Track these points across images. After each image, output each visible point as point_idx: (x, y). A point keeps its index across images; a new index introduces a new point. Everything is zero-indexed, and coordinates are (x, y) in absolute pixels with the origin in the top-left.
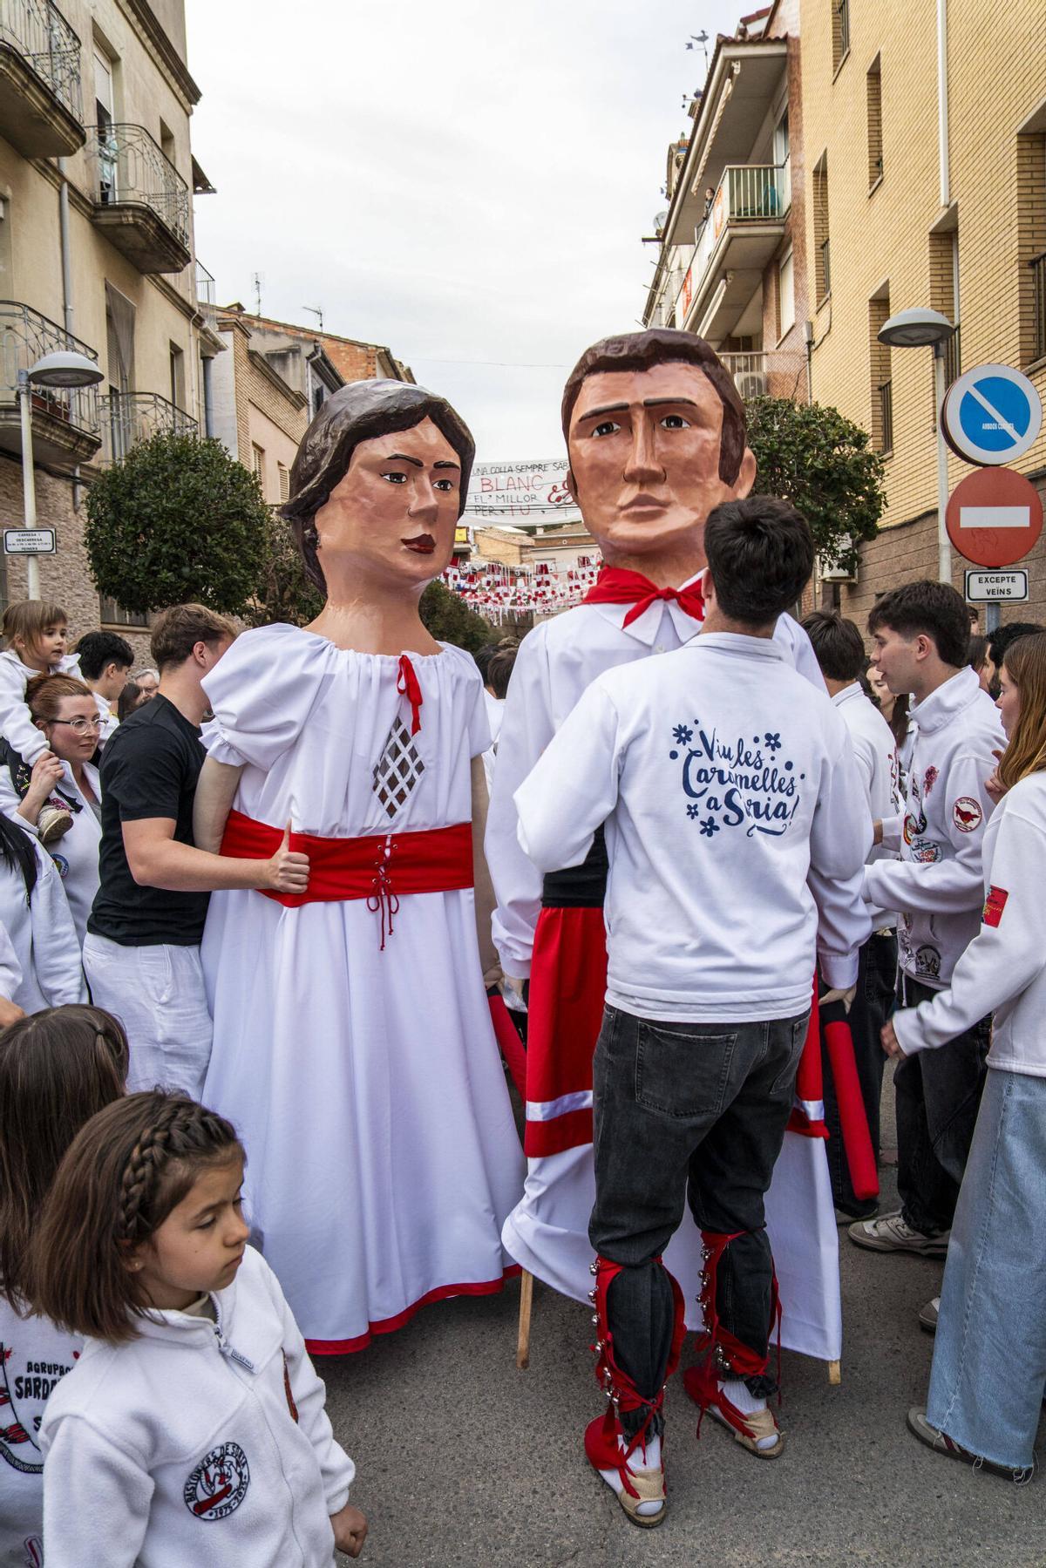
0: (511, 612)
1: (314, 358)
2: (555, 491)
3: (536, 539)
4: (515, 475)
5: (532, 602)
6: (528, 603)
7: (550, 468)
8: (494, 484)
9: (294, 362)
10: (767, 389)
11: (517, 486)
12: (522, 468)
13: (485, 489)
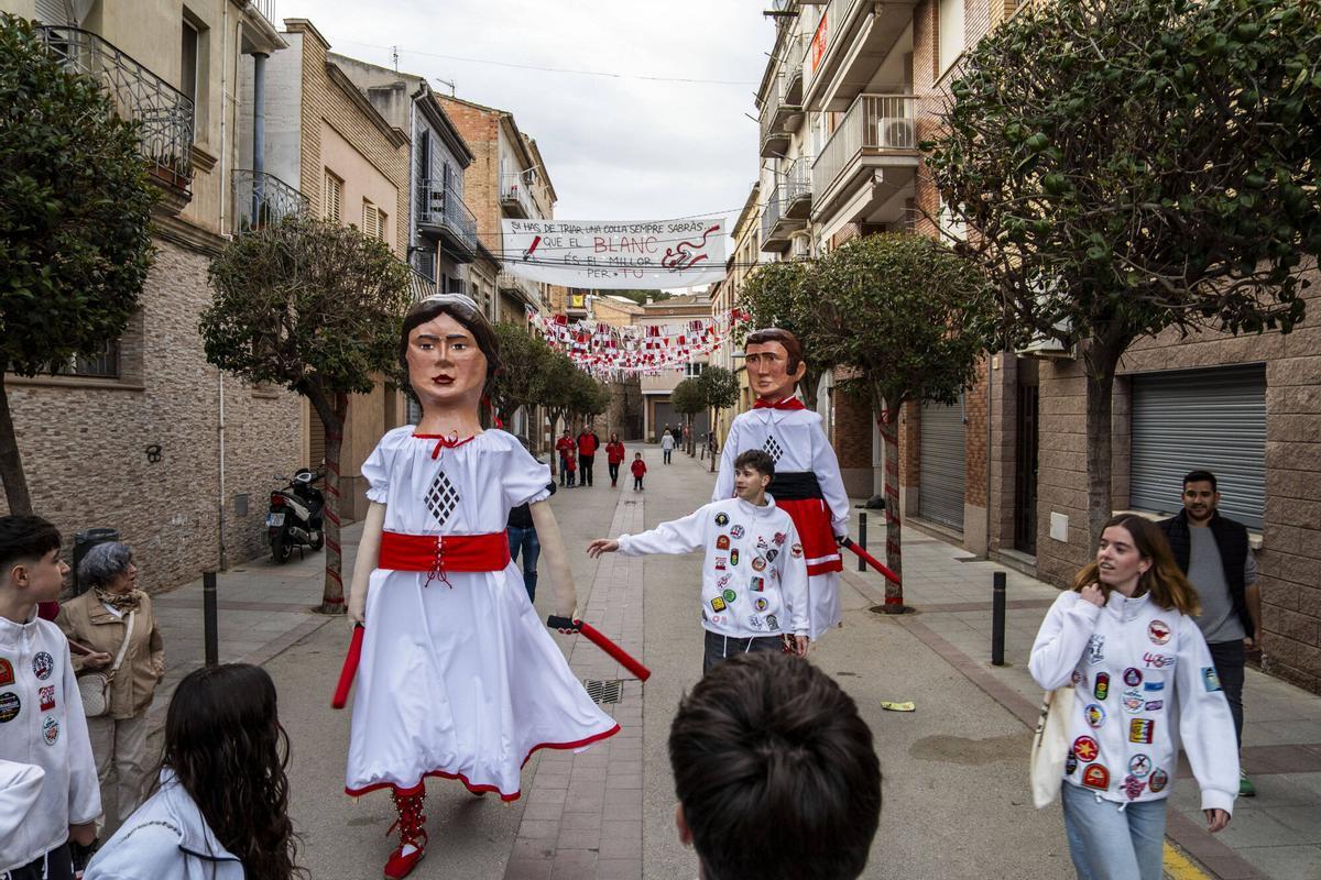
0: (620, 373)
1: (420, 97)
2: (669, 255)
3: (646, 309)
4: (629, 236)
5: (640, 364)
6: (637, 365)
7: (665, 229)
8: (607, 243)
9: (398, 99)
10: (918, 137)
11: (631, 246)
12: (637, 228)
13: (599, 249)
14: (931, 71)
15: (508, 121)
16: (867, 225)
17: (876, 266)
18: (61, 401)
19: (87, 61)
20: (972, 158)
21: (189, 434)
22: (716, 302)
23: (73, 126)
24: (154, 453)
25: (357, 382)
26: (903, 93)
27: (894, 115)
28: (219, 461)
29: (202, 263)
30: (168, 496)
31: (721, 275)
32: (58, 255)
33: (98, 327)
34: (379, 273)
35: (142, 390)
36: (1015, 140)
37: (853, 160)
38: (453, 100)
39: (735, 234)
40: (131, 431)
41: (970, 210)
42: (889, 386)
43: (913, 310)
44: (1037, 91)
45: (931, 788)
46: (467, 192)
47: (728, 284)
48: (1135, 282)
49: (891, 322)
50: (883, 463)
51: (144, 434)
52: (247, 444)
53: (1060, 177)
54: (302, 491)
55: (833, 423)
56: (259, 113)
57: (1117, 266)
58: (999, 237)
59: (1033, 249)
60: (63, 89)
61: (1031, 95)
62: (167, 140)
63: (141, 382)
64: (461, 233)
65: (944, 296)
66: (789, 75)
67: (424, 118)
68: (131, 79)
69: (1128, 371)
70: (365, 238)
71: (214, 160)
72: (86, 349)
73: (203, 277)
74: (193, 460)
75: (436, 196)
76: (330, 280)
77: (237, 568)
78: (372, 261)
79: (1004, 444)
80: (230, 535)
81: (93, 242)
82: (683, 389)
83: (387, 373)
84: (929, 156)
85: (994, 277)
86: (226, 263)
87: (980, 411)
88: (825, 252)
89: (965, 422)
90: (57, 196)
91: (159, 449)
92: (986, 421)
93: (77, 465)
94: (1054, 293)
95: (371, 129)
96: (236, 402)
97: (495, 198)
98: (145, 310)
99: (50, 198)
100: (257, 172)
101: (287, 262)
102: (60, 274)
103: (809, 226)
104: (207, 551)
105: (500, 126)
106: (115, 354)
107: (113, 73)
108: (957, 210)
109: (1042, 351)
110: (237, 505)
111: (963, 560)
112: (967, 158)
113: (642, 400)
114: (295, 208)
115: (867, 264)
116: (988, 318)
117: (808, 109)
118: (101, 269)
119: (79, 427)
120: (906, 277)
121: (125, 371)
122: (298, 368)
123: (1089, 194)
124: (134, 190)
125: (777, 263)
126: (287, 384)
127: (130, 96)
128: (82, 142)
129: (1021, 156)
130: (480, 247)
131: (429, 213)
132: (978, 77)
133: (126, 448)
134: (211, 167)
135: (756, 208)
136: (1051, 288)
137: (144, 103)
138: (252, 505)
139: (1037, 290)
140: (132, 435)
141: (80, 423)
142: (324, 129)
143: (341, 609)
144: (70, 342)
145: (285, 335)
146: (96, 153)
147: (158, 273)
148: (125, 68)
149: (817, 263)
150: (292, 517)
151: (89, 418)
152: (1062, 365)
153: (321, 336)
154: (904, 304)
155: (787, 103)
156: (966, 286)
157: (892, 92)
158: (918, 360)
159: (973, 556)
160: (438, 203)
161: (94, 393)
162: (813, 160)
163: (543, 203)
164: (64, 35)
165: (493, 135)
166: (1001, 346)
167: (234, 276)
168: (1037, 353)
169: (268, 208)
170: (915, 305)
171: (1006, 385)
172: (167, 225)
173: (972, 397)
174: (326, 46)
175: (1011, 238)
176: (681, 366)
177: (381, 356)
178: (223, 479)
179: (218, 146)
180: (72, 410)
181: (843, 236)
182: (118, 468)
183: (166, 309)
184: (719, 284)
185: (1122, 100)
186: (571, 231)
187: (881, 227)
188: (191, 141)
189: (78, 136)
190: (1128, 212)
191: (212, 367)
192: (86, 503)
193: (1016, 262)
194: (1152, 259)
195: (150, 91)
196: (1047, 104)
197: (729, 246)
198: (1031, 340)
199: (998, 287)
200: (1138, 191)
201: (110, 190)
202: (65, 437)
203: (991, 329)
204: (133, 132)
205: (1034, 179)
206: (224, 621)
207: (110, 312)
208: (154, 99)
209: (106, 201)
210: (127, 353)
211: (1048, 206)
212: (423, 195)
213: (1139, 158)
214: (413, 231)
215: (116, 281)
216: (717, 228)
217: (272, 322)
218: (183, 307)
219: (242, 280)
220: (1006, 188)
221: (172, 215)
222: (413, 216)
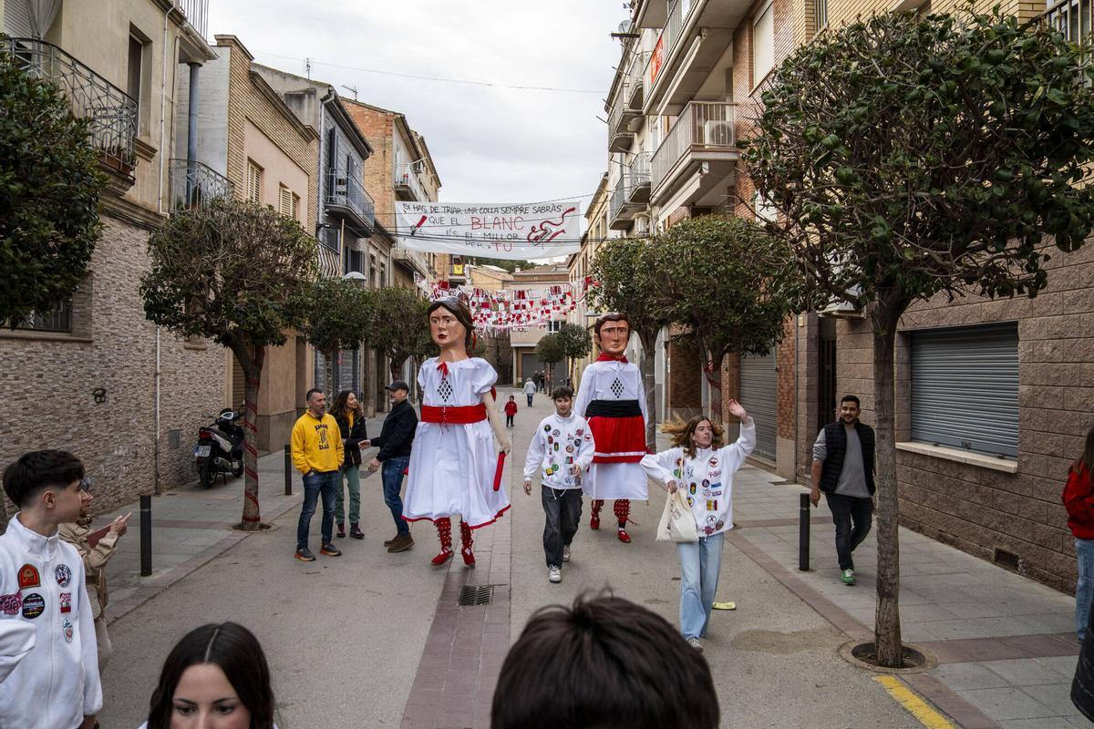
0: (493, 330)
1: (328, 101)
2: (533, 231)
3: (515, 276)
4: (500, 216)
5: (510, 322)
6: (507, 323)
7: (530, 210)
8: (482, 222)
9: (310, 102)
10: (737, 136)
11: (502, 225)
12: (507, 209)
13: (475, 226)
14: (747, 83)
15: (401, 122)
16: (696, 208)
17: (702, 242)
18: (21, 351)
19: (47, 67)
20: (779, 154)
21: (131, 379)
22: (573, 270)
23: (34, 122)
24: (100, 395)
25: (272, 336)
26: (725, 101)
27: (717, 119)
28: (156, 402)
29: (143, 236)
30: (111, 432)
31: (577, 248)
32: (19, 229)
33: (52, 289)
34: (292, 246)
35: (90, 342)
36: (813, 140)
37: (684, 155)
38: (355, 102)
39: (588, 215)
40: (80, 377)
41: (777, 196)
42: (713, 340)
43: (732, 278)
44: (831, 100)
45: (750, 673)
46: (366, 178)
47: (583, 255)
48: (911, 256)
49: (715, 288)
50: (710, 402)
51: (91, 379)
52: (179, 388)
53: (850, 170)
54: (225, 427)
55: (669, 371)
56: (193, 112)
57: (896, 243)
58: (801, 219)
59: (829, 228)
60: (25, 91)
61: (826, 103)
62: (115, 134)
63: (90, 336)
64: (361, 212)
65: (758, 267)
66: (632, 85)
67: (331, 119)
68: (85, 83)
69: (908, 328)
70: (280, 216)
71: (155, 151)
72: (42, 308)
73: (144, 248)
74: (133, 401)
75: (340, 182)
76: (251, 251)
77: (169, 492)
78: (286, 236)
79: (808, 388)
80: (164, 464)
81: (50, 218)
82: (545, 342)
83: (298, 329)
84: (745, 152)
85: (797, 251)
86: (163, 237)
87: (788, 361)
88: (662, 230)
89: (777, 370)
90: (19, 180)
91: (104, 391)
92: (794, 369)
93: (33, 405)
94: (847, 264)
95: (287, 126)
96: (171, 353)
97: (390, 184)
98: (94, 275)
99: (12, 181)
100: (191, 161)
101: (215, 236)
102: (20, 244)
103: (649, 208)
104: (144, 478)
105: (394, 125)
106: (68, 311)
107: (70, 78)
108: (767, 197)
109: (839, 311)
110: (170, 439)
111: (775, 483)
112: (775, 154)
113: (511, 352)
114: (222, 191)
115: (696, 240)
116: (793, 284)
117: (648, 113)
118: (56, 241)
119: (36, 373)
120: (728, 251)
121: (76, 326)
122: (223, 324)
123: (872, 184)
124: (85, 176)
125: (623, 239)
126: (214, 337)
127: (83, 97)
128: (41, 135)
129: (818, 153)
130: (376, 223)
131: (334, 196)
132: (783, 89)
133: (75, 391)
134: (152, 156)
135: (606, 194)
136: (845, 260)
137: (95, 103)
138: (184, 439)
139: (832, 262)
140: (81, 380)
141: (37, 370)
142: (248, 125)
143: (257, 526)
144: (28, 302)
145: (212, 296)
146: (53, 144)
147: (105, 245)
148: (80, 74)
149: (655, 239)
150: (216, 449)
151: (45, 365)
152: (855, 323)
153: (243, 297)
154: (725, 273)
155: (631, 108)
156: (775, 258)
157: (716, 100)
158: (738, 319)
159: (784, 480)
160: (342, 188)
161: (50, 344)
162: (652, 154)
163: (430, 188)
164: (29, 46)
165: (388, 132)
166: (804, 307)
167: (169, 247)
168: (834, 313)
169: (200, 191)
170: (734, 273)
171: (809, 339)
172: (115, 204)
173: (782, 349)
174: (250, 58)
175: (811, 220)
176: (543, 324)
177: (293, 315)
178: (158, 417)
179: (158, 139)
180: (29, 359)
181: (676, 217)
182: (69, 408)
183: (112, 274)
184: (575, 255)
185: (898, 109)
186: (452, 212)
187: (707, 210)
188: (135, 134)
189: (38, 130)
190: (904, 199)
191: (151, 323)
192: (40, 437)
193: (815, 240)
194: (925, 237)
195: (101, 93)
196: (838, 111)
197: (583, 225)
198: (829, 303)
199: (801, 259)
200: (912, 182)
201: (65, 175)
202: (23, 382)
203: (796, 293)
204: (85, 127)
205: (830, 172)
206: (157, 536)
207: (63, 277)
208: (104, 100)
209: (61, 184)
210: (78, 311)
211: (842, 194)
212: (330, 182)
213: (913, 155)
214: (321, 211)
215: (69, 251)
216: (573, 209)
217: (201, 286)
218: (126, 272)
219: (176, 251)
220: (806, 179)
221: (118, 196)
222: (321, 198)
